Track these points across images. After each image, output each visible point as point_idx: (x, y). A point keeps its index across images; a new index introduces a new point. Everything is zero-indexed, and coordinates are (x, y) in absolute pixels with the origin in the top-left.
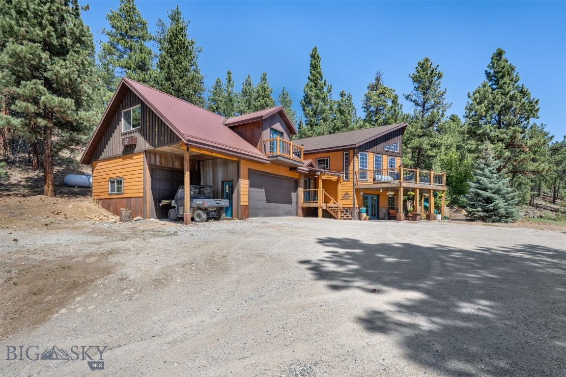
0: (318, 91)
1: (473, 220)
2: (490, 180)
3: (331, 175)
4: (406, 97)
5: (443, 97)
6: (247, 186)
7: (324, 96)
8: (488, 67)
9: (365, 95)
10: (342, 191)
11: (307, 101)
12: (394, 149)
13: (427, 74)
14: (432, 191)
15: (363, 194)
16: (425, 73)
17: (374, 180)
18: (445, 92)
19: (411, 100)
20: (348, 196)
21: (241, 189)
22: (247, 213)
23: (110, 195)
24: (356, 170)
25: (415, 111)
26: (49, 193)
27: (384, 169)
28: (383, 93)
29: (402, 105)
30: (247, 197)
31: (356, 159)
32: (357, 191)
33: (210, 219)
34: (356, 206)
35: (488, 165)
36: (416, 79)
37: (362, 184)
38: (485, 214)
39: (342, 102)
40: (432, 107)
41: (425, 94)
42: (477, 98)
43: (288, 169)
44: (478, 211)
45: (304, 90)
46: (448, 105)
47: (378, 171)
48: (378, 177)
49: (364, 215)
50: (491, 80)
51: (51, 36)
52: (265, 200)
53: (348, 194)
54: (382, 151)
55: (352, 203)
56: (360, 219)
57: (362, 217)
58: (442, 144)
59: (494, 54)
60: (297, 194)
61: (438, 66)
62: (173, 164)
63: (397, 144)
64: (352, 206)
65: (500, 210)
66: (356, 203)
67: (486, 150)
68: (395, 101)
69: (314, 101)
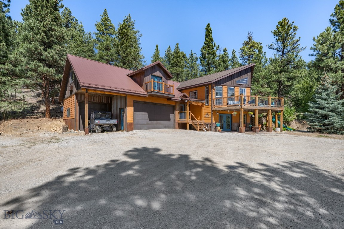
0: (210, 50)
1: (312, 132)
2: (326, 101)
3: (196, 102)
4: (269, 47)
5: (298, 43)
6: (133, 111)
7: (213, 53)
8: (331, 16)
9: (241, 49)
10: (205, 112)
11: (203, 57)
12: (245, 83)
13: (284, 29)
14: (270, 111)
15: (219, 114)
16: (283, 28)
17: (228, 104)
18: (299, 40)
19: (273, 48)
20: (208, 115)
21: (128, 113)
22: (131, 127)
23: (67, 117)
24: (213, 98)
25: (275, 55)
26: (48, 116)
27: (236, 96)
28: (253, 46)
29: (265, 53)
30: (133, 117)
31: (213, 91)
32: (214, 112)
33: (105, 131)
34: (214, 122)
35: (325, 90)
36: (276, 34)
37: (218, 107)
38: (322, 127)
39: (225, 55)
40: (289, 51)
41: (283, 42)
42: (320, 40)
43: (166, 100)
44: (316, 125)
45: (201, 50)
46: (303, 48)
47: (231, 98)
48: (230, 102)
49: (219, 128)
50: (334, 25)
51: (44, 38)
52: (148, 118)
53: (208, 114)
54: (234, 84)
55: (211, 120)
56: (216, 131)
57: (217, 129)
58: (296, 76)
59: (337, 5)
60: (174, 115)
61: (293, 22)
62: (94, 100)
63: (247, 78)
64: (210, 122)
65: (335, 124)
66: (213, 120)
67: (325, 78)
68: (260, 50)
69: (207, 56)
